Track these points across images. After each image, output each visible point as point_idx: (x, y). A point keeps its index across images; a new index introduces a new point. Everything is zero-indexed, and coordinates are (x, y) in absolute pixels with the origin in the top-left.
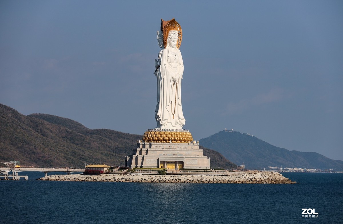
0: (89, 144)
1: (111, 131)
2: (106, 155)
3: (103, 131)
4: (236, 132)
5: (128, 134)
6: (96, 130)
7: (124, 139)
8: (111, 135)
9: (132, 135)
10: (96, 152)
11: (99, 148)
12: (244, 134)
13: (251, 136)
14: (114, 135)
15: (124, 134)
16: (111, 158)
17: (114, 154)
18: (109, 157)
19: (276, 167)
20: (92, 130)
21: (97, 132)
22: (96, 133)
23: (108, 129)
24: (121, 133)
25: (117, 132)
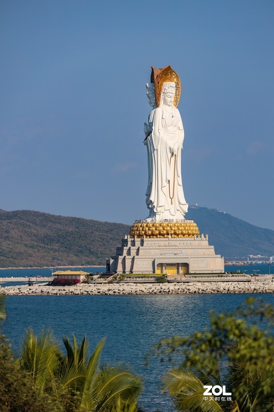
0: (7, 232)
1: (35, 212)
2: (32, 247)
3: (24, 212)
4: (202, 208)
5: (60, 216)
6: (14, 212)
7: (54, 223)
8: (35, 218)
9: (65, 218)
10: (18, 243)
11: (21, 237)
12: (213, 210)
13: (223, 213)
14: (40, 218)
15: (53, 216)
16: (38, 251)
17: (43, 245)
18: (36, 250)
19: (259, 256)
20: (9, 213)
21: (15, 214)
22: (15, 216)
23: (31, 210)
24: (49, 215)
25: (44, 214)
